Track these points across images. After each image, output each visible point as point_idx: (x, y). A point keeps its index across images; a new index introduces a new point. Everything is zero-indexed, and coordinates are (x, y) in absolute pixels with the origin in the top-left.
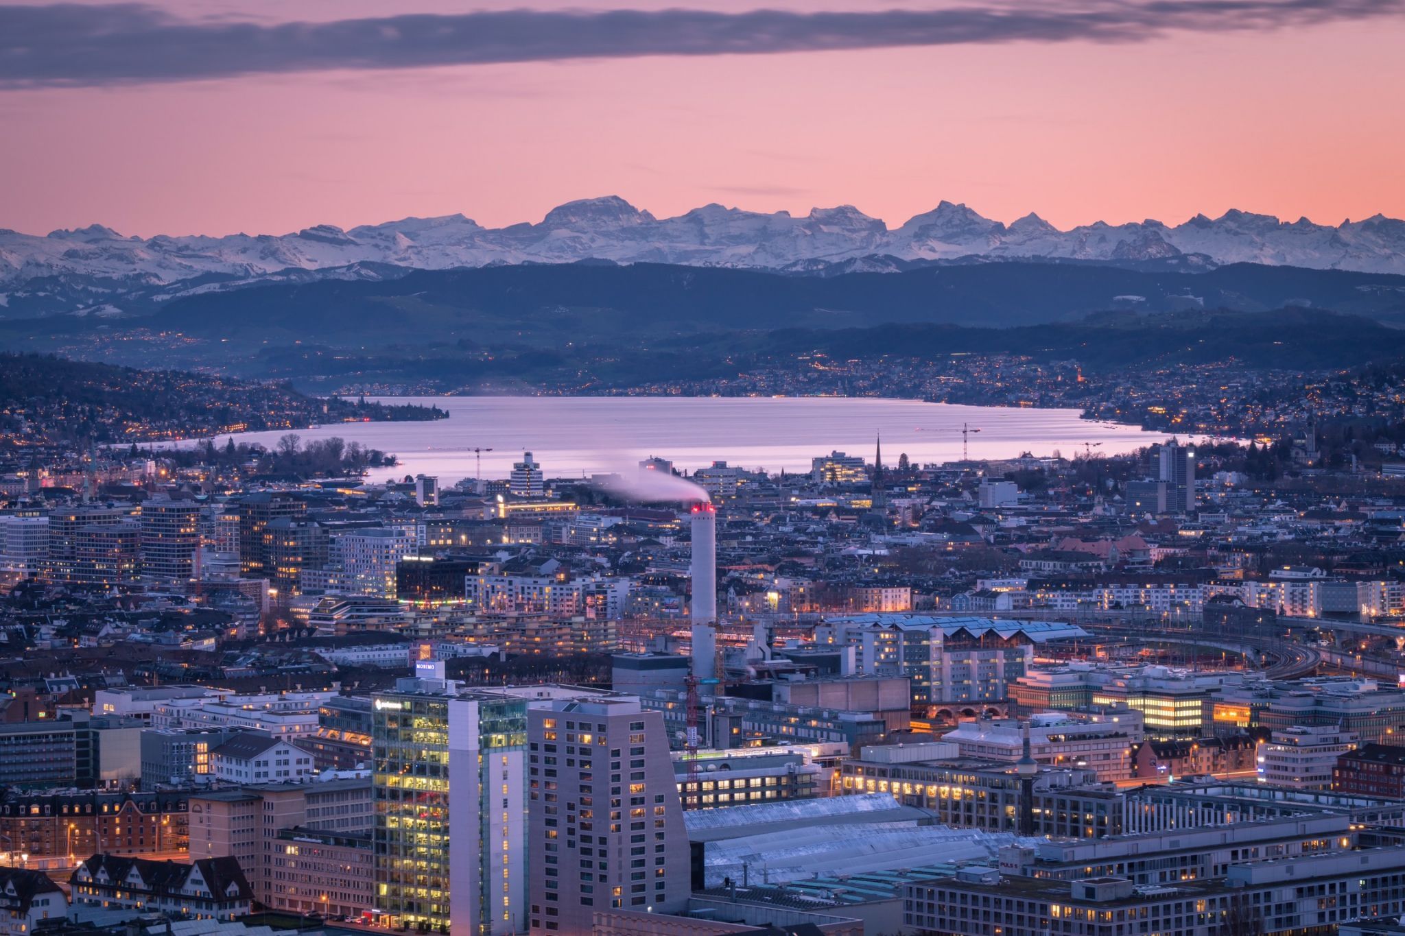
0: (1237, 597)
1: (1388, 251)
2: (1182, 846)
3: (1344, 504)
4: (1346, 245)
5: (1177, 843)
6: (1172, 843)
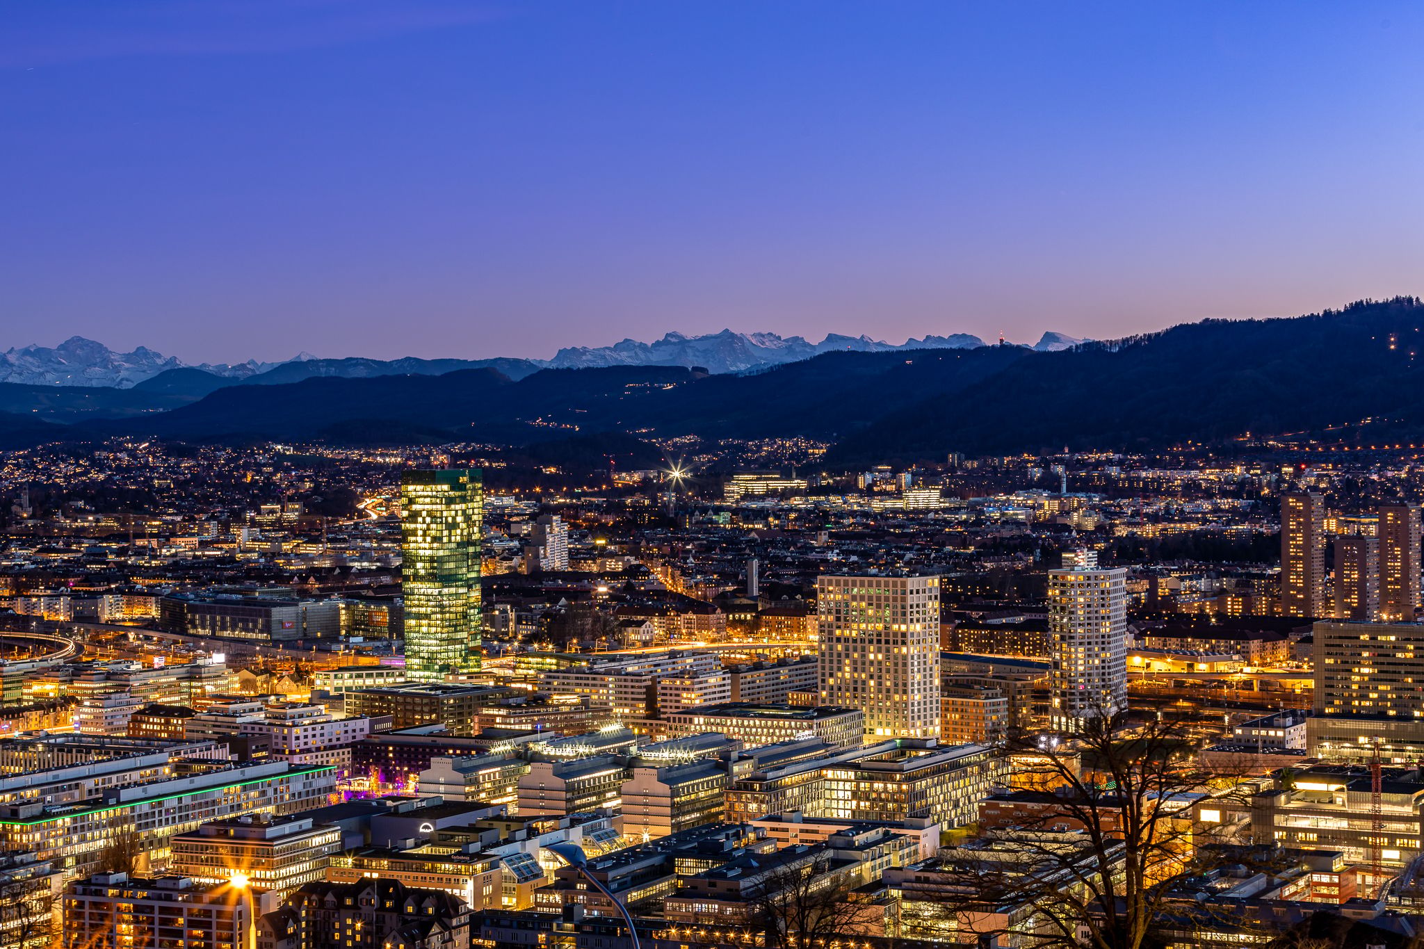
0: (10, 608)
1: (41, 370)
2: (61, 779)
3: (61, 543)
4: (12, 365)
5: (57, 776)
6: (55, 777)
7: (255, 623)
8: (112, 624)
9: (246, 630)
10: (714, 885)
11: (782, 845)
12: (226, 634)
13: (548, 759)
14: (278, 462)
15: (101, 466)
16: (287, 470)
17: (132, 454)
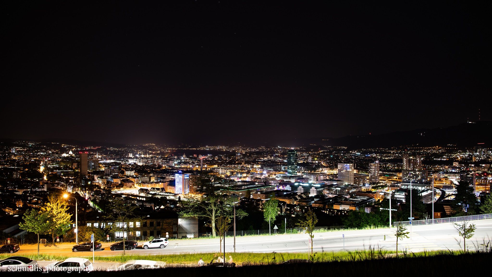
7: (271, 168)
8: (255, 168)
9: (271, 169)
10: (318, 202)
11: (329, 197)
12: (268, 169)
13: (302, 186)
14: (279, 149)
15: (258, 149)
16: (280, 150)
17: (262, 148)
